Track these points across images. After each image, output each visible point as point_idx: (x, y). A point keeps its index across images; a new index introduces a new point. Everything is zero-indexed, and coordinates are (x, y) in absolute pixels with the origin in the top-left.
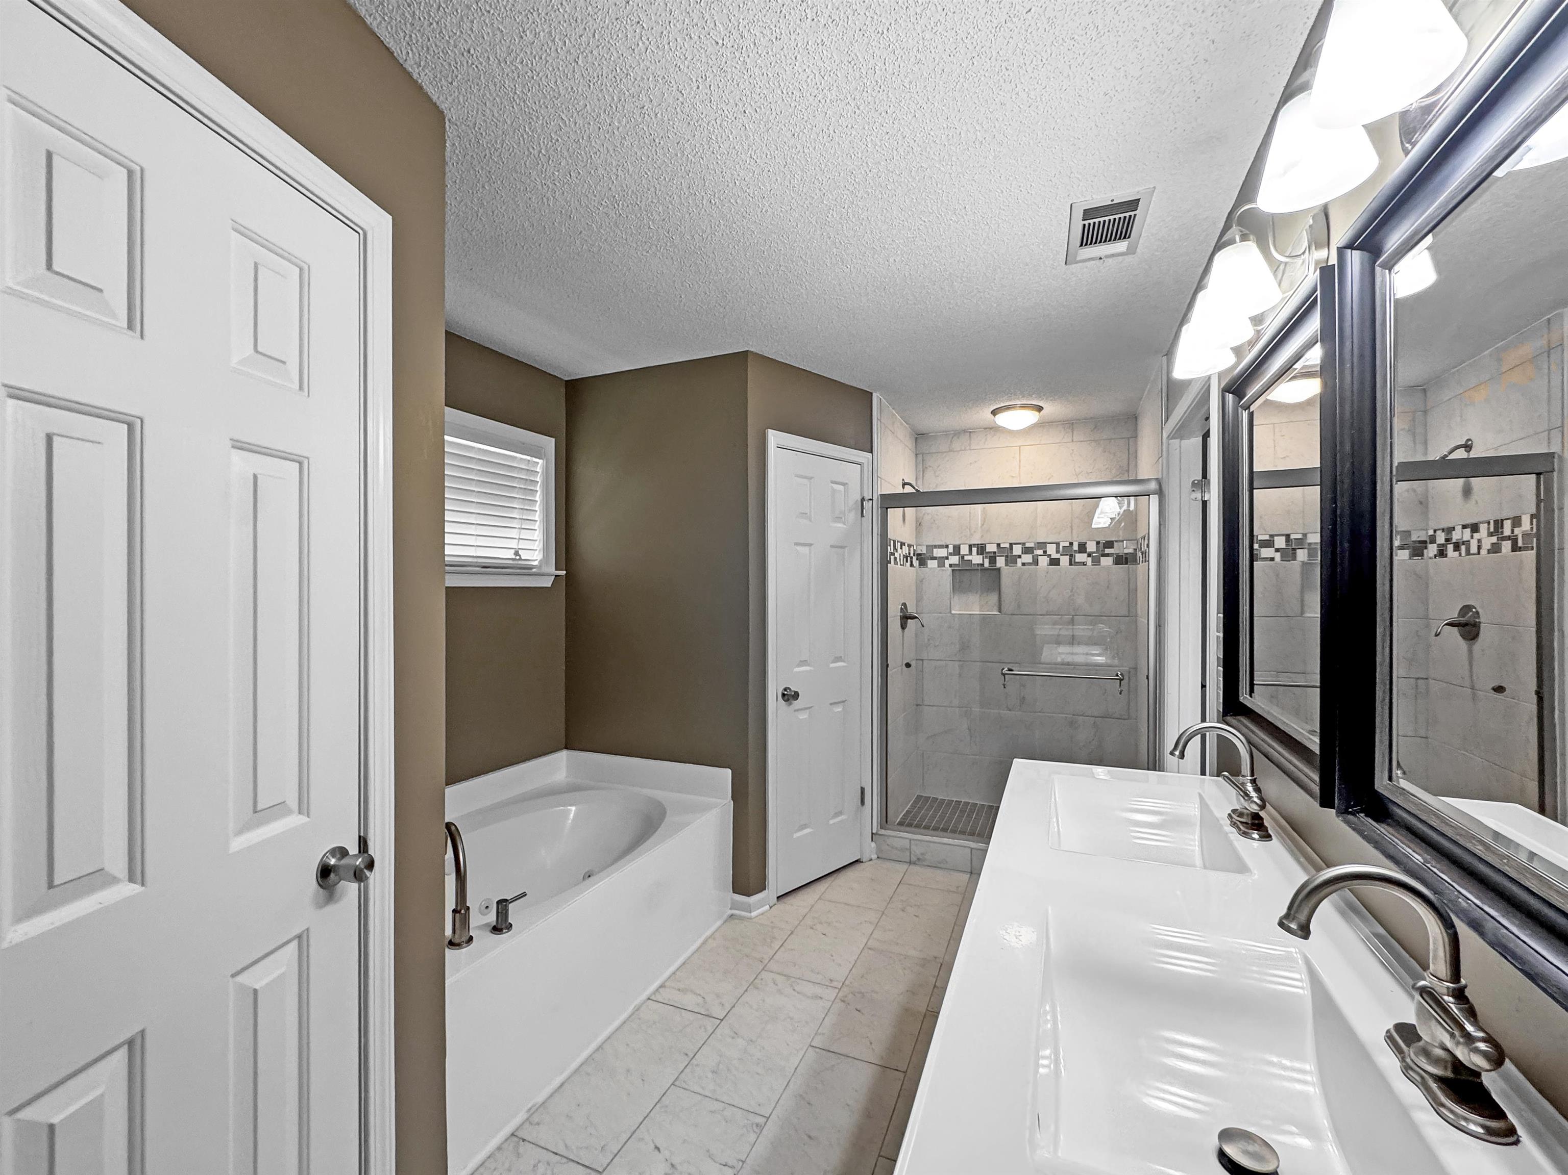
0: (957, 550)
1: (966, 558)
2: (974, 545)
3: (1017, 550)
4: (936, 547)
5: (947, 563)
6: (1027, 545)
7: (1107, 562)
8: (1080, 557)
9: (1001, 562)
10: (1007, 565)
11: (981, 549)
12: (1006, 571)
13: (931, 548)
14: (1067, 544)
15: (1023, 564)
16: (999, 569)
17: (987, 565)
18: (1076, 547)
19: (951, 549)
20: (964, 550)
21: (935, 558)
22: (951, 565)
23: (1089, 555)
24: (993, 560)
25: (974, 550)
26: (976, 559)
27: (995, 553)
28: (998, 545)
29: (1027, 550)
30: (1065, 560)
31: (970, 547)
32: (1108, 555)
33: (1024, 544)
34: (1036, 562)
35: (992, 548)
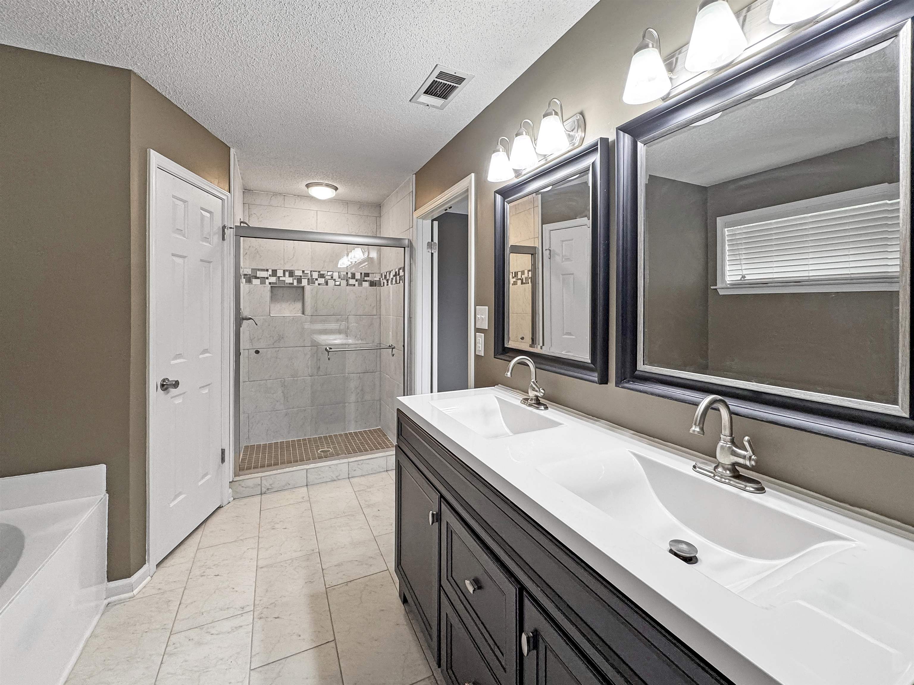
0: (274, 273)
1: (281, 279)
2: (286, 270)
3: (315, 275)
4: (259, 270)
5: (267, 281)
6: (321, 273)
7: (366, 284)
8: (352, 282)
9: (304, 282)
10: (308, 284)
11: (291, 274)
12: (308, 288)
13: (255, 270)
14: (345, 274)
15: (319, 284)
16: (303, 288)
17: (295, 284)
18: (350, 275)
19: (270, 272)
20: (280, 273)
21: (258, 278)
22: (270, 283)
23: (356, 281)
24: (299, 281)
25: (287, 274)
26: (288, 280)
27: (301, 276)
28: (303, 271)
29: (322, 276)
30: (344, 283)
31: (284, 271)
32: (366, 281)
33: (319, 272)
34: (327, 283)
35: (298, 273)
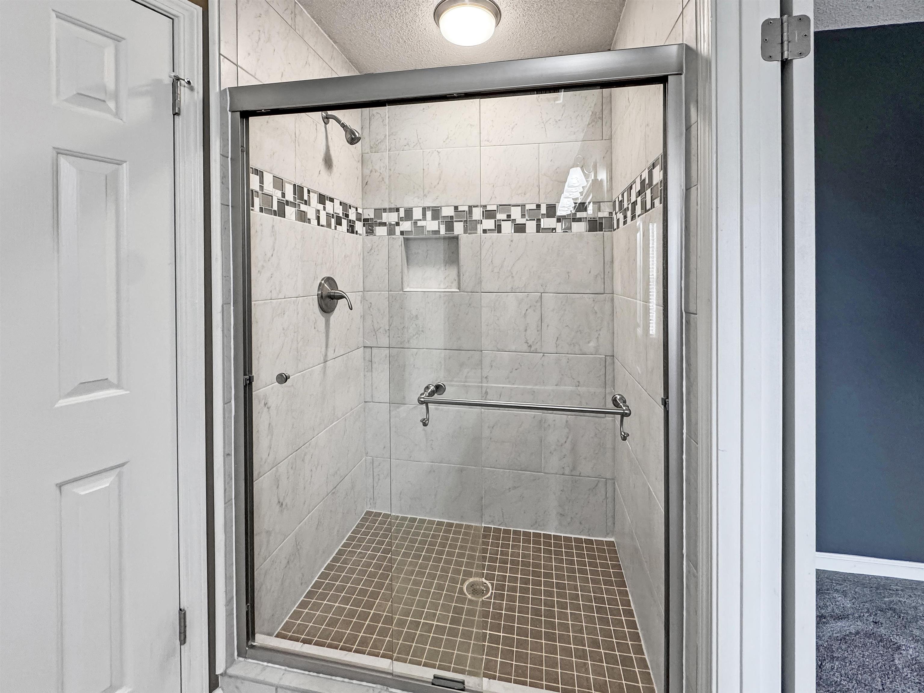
0: (409, 213)
1: (420, 224)
2: (429, 208)
3: (477, 214)
4: (385, 210)
5: (398, 230)
6: (489, 208)
7: (579, 228)
8: (546, 223)
9: (458, 228)
10: (465, 232)
11: (436, 213)
12: (465, 240)
13: (378, 212)
14: (534, 207)
15: (485, 231)
16: (457, 238)
17: (443, 232)
18: (543, 210)
19: (402, 214)
20: (417, 214)
21: (384, 224)
22: (402, 233)
23: (559, 220)
24: (450, 226)
25: (429, 214)
26: (431, 225)
27: (452, 217)
28: (456, 208)
29: (489, 214)
30: (531, 226)
31: (424, 210)
32: (580, 220)
33: (485, 206)
34: (498, 228)
35: (448, 212)
